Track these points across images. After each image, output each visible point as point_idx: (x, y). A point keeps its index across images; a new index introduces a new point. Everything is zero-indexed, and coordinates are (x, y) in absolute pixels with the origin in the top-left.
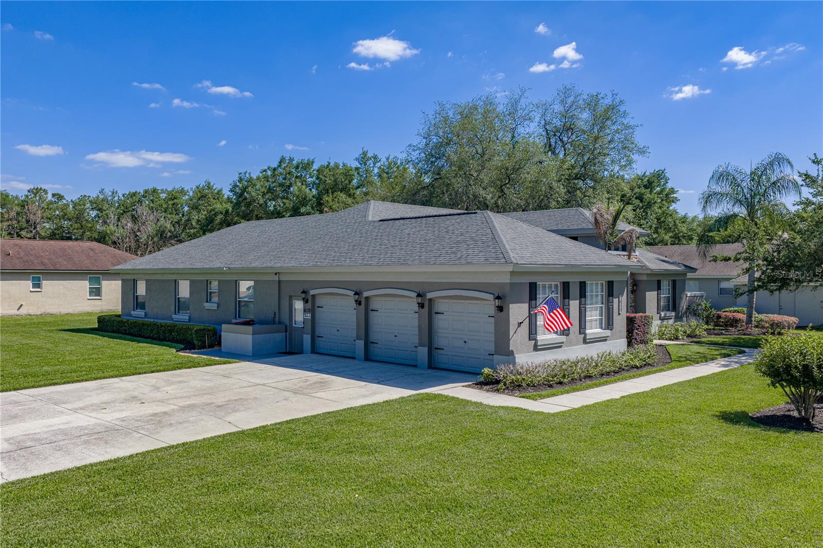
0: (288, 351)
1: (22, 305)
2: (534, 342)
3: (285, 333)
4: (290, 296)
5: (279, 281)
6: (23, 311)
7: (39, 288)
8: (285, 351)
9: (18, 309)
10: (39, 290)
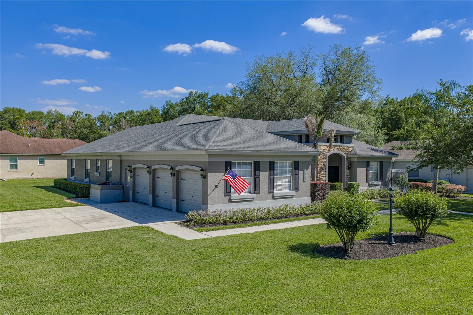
0: (124, 200)
1: (33, 173)
2: (229, 197)
3: (122, 190)
4: (125, 169)
5: (121, 160)
6: (34, 176)
7: (43, 164)
8: (122, 200)
9: (31, 175)
10: (43, 165)
